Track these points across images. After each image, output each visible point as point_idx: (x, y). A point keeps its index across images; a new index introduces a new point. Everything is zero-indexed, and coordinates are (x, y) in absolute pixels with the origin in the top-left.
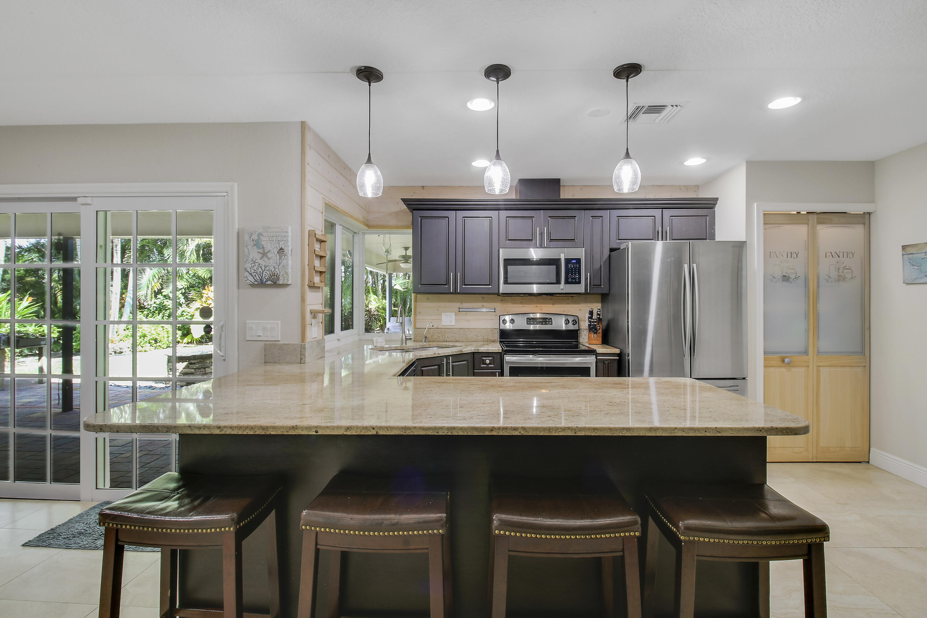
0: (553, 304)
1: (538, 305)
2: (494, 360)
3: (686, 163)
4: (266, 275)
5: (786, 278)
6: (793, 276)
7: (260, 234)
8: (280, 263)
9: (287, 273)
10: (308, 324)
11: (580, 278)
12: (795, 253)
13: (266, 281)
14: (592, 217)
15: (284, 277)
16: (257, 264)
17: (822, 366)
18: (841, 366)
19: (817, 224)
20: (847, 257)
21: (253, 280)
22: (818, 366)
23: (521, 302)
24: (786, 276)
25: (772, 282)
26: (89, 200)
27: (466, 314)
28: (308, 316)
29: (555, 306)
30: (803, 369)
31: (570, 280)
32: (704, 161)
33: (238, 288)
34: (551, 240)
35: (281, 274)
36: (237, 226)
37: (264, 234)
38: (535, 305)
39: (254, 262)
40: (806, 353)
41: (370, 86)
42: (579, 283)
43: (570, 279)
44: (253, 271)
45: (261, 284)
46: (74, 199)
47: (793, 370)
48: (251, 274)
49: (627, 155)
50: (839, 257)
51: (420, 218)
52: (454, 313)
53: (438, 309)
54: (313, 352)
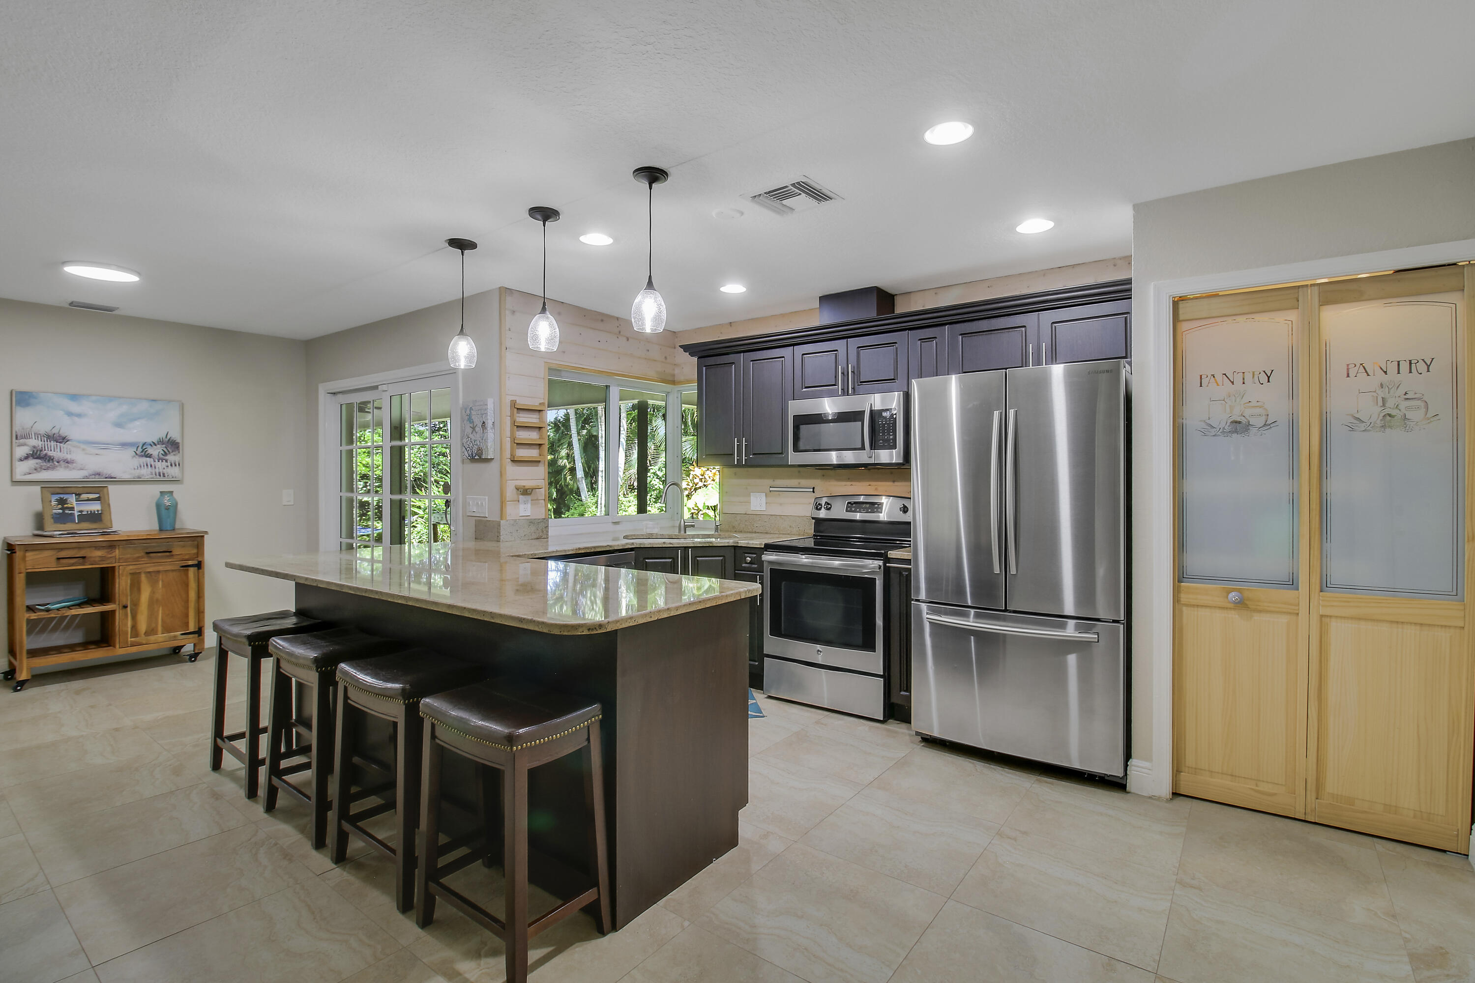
0: (894, 481)
1: (872, 483)
2: (754, 557)
3: (1020, 229)
4: (475, 449)
5: (1239, 427)
6: (1258, 422)
7: (471, 409)
8: (483, 437)
9: (487, 447)
10: (508, 499)
11: (895, 440)
12: (1263, 372)
13: (475, 456)
14: (920, 339)
15: (485, 451)
16: (469, 438)
17: (1337, 617)
18: (1392, 622)
19: (1321, 305)
20: (1410, 372)
21: (467, 456)
22: (1322, 616)
23: (849, 479)
24: (1240, 422)
25: (1207, 434)
26: (384, 387)
27: (779, 495)
28: (510, 492)
29: (896, 483)
30: (1284, 619)
31: (881, 443)
32: (1051, 224)
33: (463, 464)
34: (861, 382)
35: (484, 448)
36: (461, 402)
37: (473, 408)
38: (868, 483)
39: (468, 437)
40: (1292, 583)
41: (463, 254)
42: (894, 447)
43: (881, 441)
44: (467, 446)
45: (472, 459)
46: (376, 388)
47: (1257, 617)
48: (466, 449)
50: (1386, 372)
51: (705, 368)
52: (764, 494)
53: (747, 488)
54: (517, 531)
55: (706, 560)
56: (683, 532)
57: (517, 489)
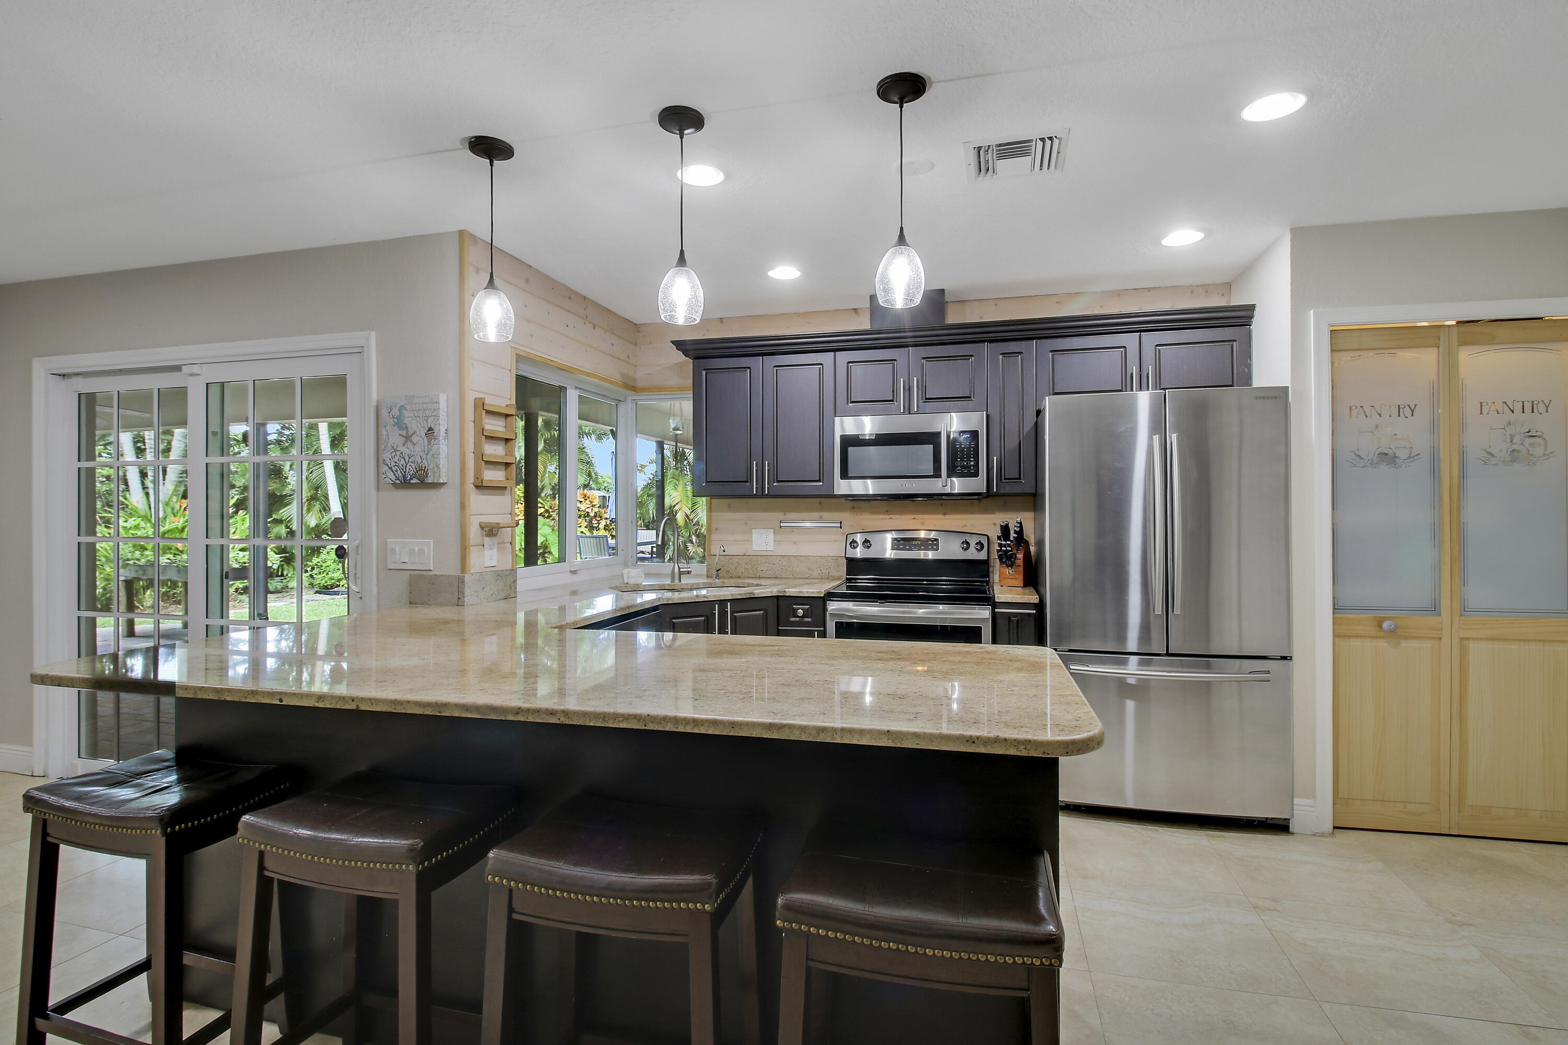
0: (945, 514)
1: (917, 516)
2: (812, 610)
3: (1166, 242)
4: (411, 469)
5: (1387, 458)
6: (1402, 454)
7: (402, 408)
8: (429, 451)
9: (438, 466)
10: (472, 543)
11: (977, 466)
12: (1407, 406)
13: (411, 479)
14: (1002, 354)
15: (434, 473)
16: (398, 453)
17: (1473, 639)
18: (1520, 640)
19: (1459, 345)
20: (1533, 412)
21: (393, 478)
22: (1461, 639)
23: (887, 511)
24: (1386, 454)
25: (1355, 466)
26: (196, 369)
27: (793, 531)
28: (474, 532)
29: (947, 516)
30: (1428, 644)
31: (959, 470)
32: (1200, 236)
33: (378, 490)
34: (926, 399)
35: (431, 467)
36: (375, 397)
37: (407, 407)
38: (912, 516)
39: (395, 451)
40: (1435, 610)
41: (492, 165)
42: (976, 474)
43: (959, 468)
44: (393, 464)
45: (404, 484)
46: (177, 368)
47: (1404, 644)
48: (391, 468)
49: (902, 240)
50: (1513, 411)
51: (704, 372)
52: (773, 530)
53: (746, 523)
54: (483, 588)
55: (745, 616)
56: (677, 581)
57: (482, 528)
